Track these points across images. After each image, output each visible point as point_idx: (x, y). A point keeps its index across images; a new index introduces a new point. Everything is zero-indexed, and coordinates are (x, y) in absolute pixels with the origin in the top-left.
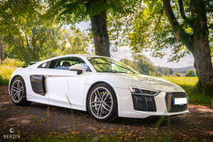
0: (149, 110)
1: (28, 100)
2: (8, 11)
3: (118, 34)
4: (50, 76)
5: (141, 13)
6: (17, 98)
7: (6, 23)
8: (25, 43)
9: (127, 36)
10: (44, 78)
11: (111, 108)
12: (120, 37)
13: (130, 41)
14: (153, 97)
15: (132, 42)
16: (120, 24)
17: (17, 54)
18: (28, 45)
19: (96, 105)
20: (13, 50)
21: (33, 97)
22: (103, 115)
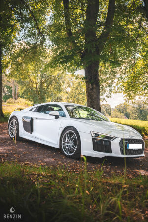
0: (105, 152)
1: (20, 136)
2: (19, 60)
3: (113, 81)
4: (36, 118)
5: (135, 63)
6: (13, 134)
7: (17, 70)
8: (34, 86)
9: (122, 84)
10: (32, 120)
11: (76, 148)
12: (114, 85)
13: (124, 89)
14: (109, 142)
15: (126, 90)
16: (115, 73)
17: (27, 95)
18: (36, 88)
19: (66, 144)
20: (24, 91)
21: (24, 134)
22: (71, 153)
